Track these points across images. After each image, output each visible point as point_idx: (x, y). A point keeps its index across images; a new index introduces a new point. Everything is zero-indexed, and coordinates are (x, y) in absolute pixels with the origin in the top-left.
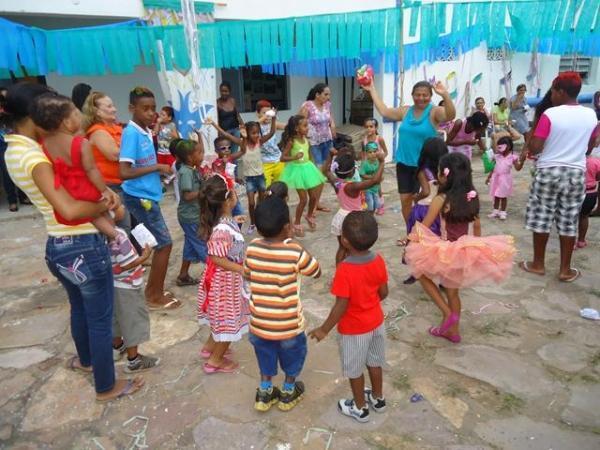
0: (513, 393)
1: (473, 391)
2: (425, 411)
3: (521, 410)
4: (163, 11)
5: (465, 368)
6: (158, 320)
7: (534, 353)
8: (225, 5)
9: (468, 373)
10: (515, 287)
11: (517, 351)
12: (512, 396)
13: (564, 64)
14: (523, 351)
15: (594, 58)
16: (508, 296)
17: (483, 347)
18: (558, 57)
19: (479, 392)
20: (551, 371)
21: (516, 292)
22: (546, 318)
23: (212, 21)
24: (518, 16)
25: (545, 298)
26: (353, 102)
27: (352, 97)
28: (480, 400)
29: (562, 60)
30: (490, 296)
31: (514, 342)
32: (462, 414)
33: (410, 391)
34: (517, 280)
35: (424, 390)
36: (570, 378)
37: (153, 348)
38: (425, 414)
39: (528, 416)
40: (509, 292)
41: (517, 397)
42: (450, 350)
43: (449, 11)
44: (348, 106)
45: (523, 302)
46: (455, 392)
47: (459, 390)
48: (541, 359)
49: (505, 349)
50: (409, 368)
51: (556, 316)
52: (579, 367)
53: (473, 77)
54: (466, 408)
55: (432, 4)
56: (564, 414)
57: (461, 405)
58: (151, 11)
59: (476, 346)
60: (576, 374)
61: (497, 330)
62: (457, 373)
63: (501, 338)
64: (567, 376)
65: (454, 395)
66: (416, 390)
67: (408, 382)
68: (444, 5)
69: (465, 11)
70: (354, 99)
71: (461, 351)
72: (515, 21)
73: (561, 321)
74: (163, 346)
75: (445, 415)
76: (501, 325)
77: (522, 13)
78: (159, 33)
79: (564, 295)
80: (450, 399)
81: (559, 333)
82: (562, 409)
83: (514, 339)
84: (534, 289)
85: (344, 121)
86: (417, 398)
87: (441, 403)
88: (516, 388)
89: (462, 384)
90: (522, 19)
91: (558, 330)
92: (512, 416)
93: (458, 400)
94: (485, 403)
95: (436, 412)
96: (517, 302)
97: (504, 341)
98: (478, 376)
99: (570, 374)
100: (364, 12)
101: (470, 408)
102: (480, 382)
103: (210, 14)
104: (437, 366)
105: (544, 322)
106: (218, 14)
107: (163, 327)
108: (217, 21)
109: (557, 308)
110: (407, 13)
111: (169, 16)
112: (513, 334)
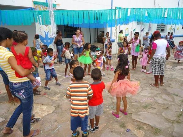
0: (157, 128)
1: (145, 127)
2: (131, 135)
3: (160, 133)
4: (40, 6)
5: (142, 120)
6: (41, 106)
7: (161, 114)
8: (60, 5)
9: (143, 122)
10: (152, 93)
11: (156, 114)
12: (157, 129)
13: (158, 27)
14: (158, 114)
15: (166, 25)
16: (150, 96)
17: (145, 113)
19: (147, 128)
20: (167, 120)
21: (153, 95)
22: (163, 103)
23: (56, 10)
24: (150, 13)
25: (161, 97)
26: (98, 36)
27: (97, 35)
30: (145, 96)
31: (155, 111)
32: (143, 135)
33: (126, 128)
34: (152, 91)
35: (130, 128)
36: (173, 122)
37: (40, 116)
38: (132, 135)
39: (163, 135)
40: (151, 95)
41: (159, 129)
42: (135, 114)
43: (129, 11)
44: (96, 37)
45: (155, 98)
46: (139, 128)
47: (141, 127)
48: (163, 116)
49: (152, 113)
50: (124, 121)
51: (166, 102)
52: (175, 118)
53: (133, 30)
54: (144, 133)
55: (124, 8)
56: (173, 134)
57: (142, 132)
58: (36, 6)
59: (144, 113)
60: (174, 121)
61: (149, 107)
62: (139, 122)
63: (151, 110)
64: (172, 122)
65: (139, 129)
66: (128, 128)
67: (125, 125)
68: (128, 9)
69: (134, 11)
70: (98, 35)
71: (140, 114)
72: (149, 14)
73: (167, 104)
74: (43, 115)
75: (138, 136)
78: (40, 13)
79: (167, 96)
80: (138, 130)
81: (167, 108)
82: (172, 132)
83: (155, 110)
84: (158, 94)
85: (95, 42)
86: (128, 131)
87: (136, 132)
88: (158, 126)
89: (141, 125)
90: (151, 14)
91: (167, 106)
92: (158, 135)
93: (141, 130)
94: (149, 131)
95: (135, 135)
96: (153, 98)
97: (152, 111)
98: (146, 122)
99: (173, 121)
100: (104, 10)
101: (145, 133)
102: (146, 124)
103: (55, 7)
104: (133, 119)
105: (162, 104)
106: (58, 8)
107: (43, 109)
109: (165, 100)
110: (117, 11)
111: (42, 7)
112: (153, 108)
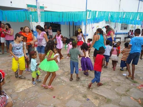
0: (109, 98)
1: (101, 98)
2: (90, 102)
3: (111, 102)
4: (32, 8)
5: (99, 93)
6: (27, 81)
7: (114, 89)
8: (47, 7)
10: (110, 75)
11: (110, 89)
12: (109, 99)
14: (111, 89)
15: (128, 25)
16: (109, 77)
17: (103, 88)
18: (121, 24)
19: (102, 98)
20: (118, 94)
21: (110, 76)
22: (117, 82)
23: (44, 11)
24: (112, 15)
25: (117, 77)
27: (75, 30)
28: (102, 100)
29: (122, 25)
30: (105, 77)
32: (98, 103)
33: (87, 98)
34: (111, 73)
35: (90, 98)
37: (26, 88)
38: (90, 103)
39: (112, 104)
40: (109, 76)
41: (110, 99)
42: (96, 89)
43: (97, 13)
44: (74, 32)
45: (112, 78)
46: (96, 98)
47: (97, 98)
48: (115, 91)
49: (108, 88)
50: (87, 93)
51: (119, 81)
53: (102, 27)
54: (99, 102)
55: (94, 11)
56: (120, 103)
57: (98, 101)
58: (29, 8)
59: (101, 88)
60: (123, 94)
62: (97, 94)
63: (107, 86)
64: (121, 95)
65: (96, 99)
66: (88, 98)
67: (86, 96)
68: (96, 11)
69: (101, 13)
70: (76, 30)
71: (98, 89)
73: (120, 82)
74: (28, 87)
75: (94, 104)
76: (107, 83)
77: (113, 14)
78: (31, 13)
79: (121, 77)
80: (95, 100)
81: (120, 85)
82: (119, 102)
83: (110, 86)
84: (114, 75)
85: (73, 35)
86: (88, 100)
87: (93, 101)
88: (110, 97)
89: (98, 96)
90: (113, 16)
91: (119, 84)
92: (109, 104)
93: (97, 100)
94: (103, 101)
95: (92, 103)
96: (111, 78)
98: (102, 95)
99: (121, 94)
100: (78, 12)
101: (100, 102)
102: (102, 96)
103: (43, 9)
104: (93, 92)
106: (45, 9)
107: (29, 83)
108: (45, 11)
109: (119, 79)
110: (88, 13)
111: (33, 9)
112: (110, 85)
